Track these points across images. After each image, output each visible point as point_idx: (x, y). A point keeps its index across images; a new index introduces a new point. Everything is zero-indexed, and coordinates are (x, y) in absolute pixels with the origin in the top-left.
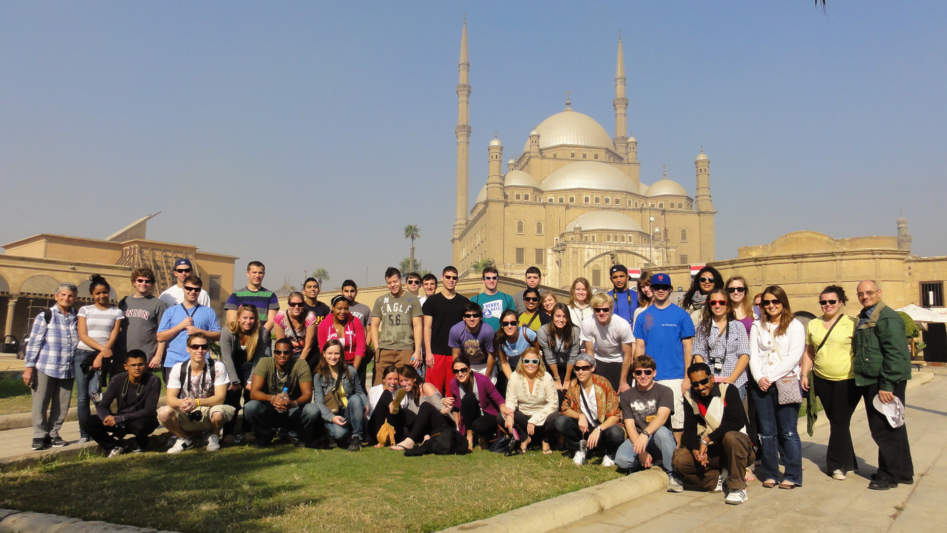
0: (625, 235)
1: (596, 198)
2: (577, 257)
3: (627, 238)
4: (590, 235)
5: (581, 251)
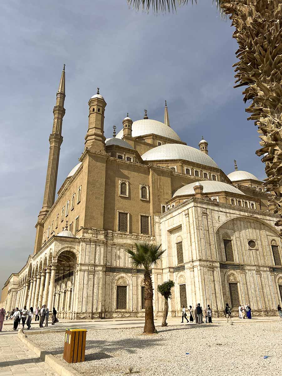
5: (210, 213)
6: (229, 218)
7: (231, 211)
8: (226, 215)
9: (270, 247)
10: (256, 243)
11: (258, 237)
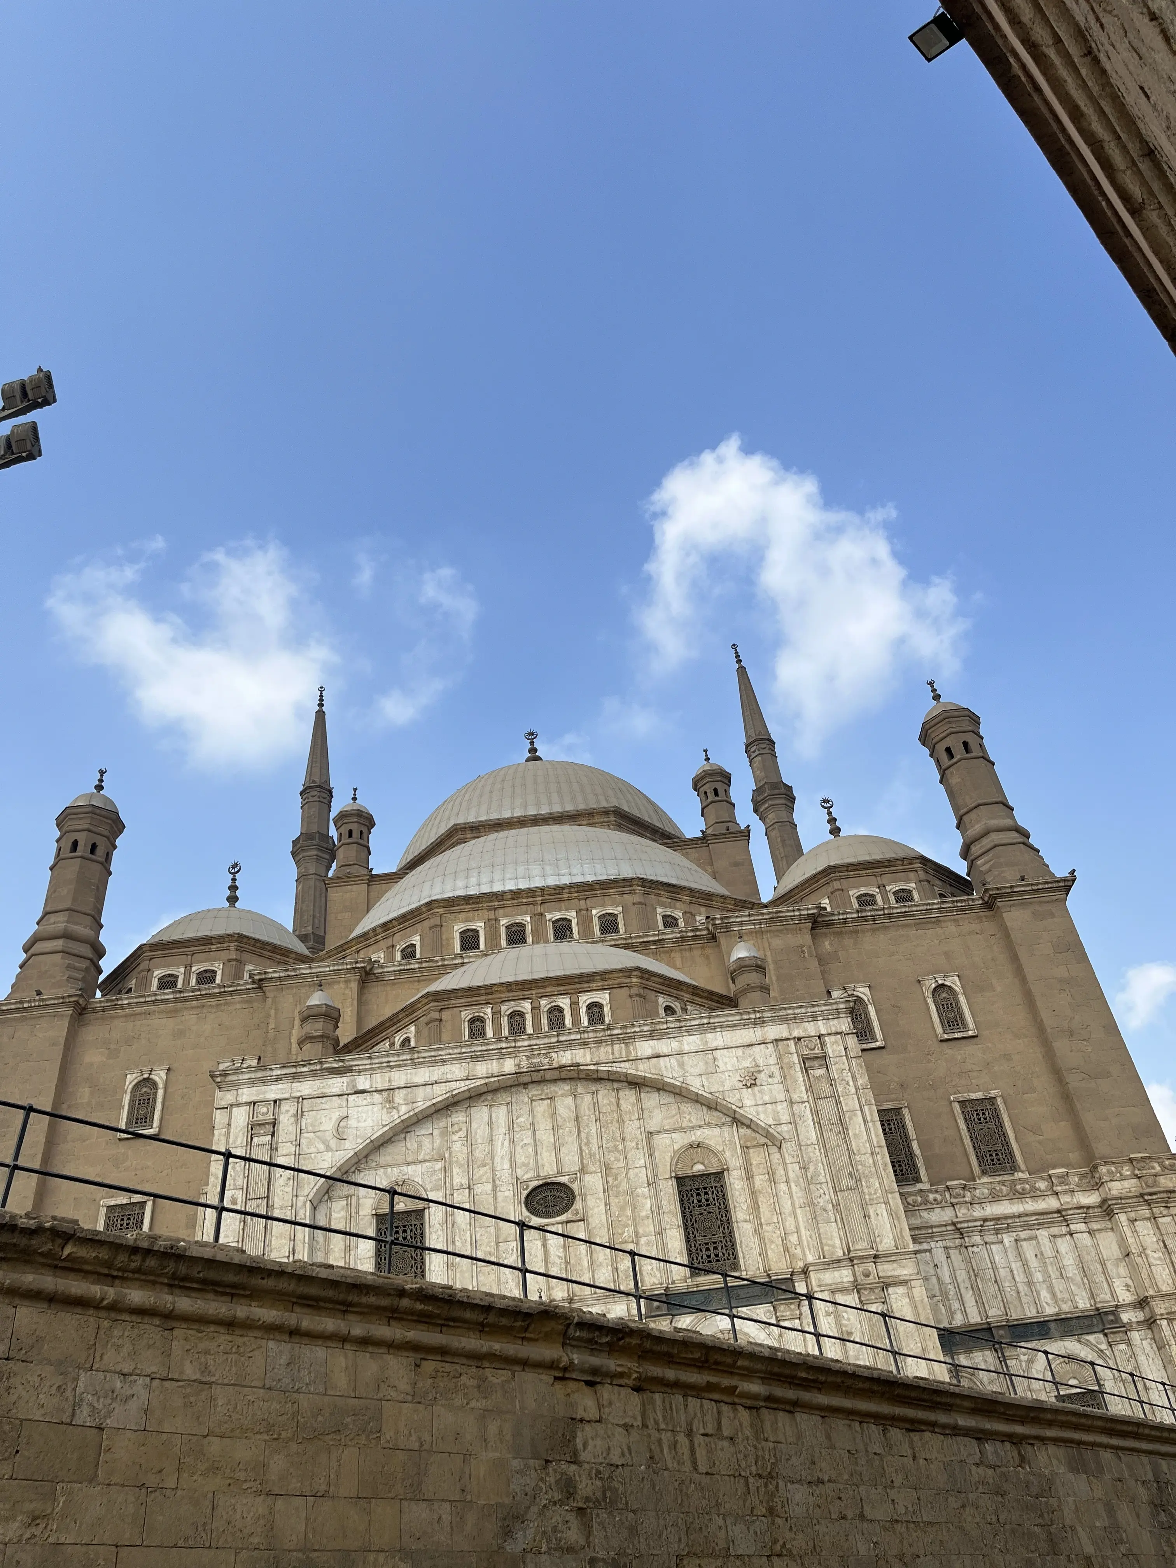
4: (393, 1044)
6: (403, 1109)
7: (422, 1075)
8: (390, 1101)
9: (669, 1190)
10: (575, 1187)
11: (592, 1155)
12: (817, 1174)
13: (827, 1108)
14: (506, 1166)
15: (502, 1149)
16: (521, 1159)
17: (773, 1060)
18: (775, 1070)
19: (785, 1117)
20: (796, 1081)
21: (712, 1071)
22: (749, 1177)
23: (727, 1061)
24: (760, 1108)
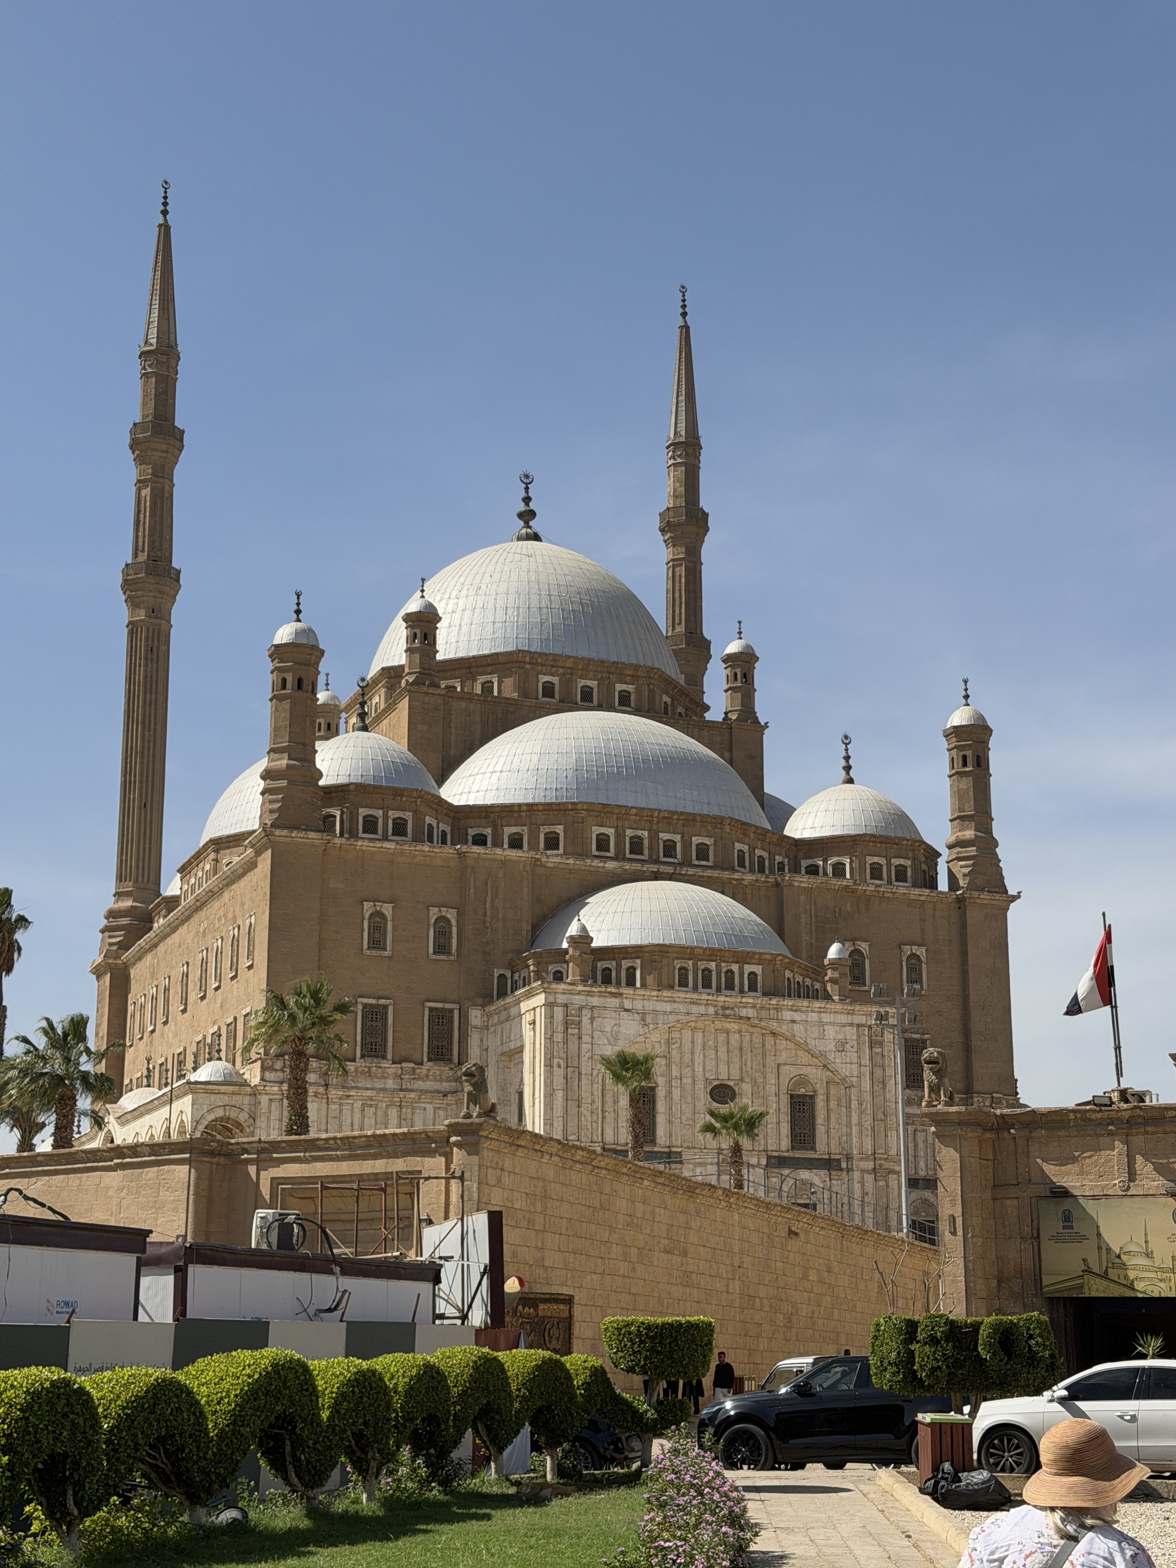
0: (735, 968)
1: (631, 838)
2: (580, 1038)
3: (741, 974)
4: (619, 967)
5: (592, 1019)
6: (651, 1027)
7: (661, 1006)
8: (643, 1020)
9: (785, 1100)
10: (736, 1089)
11: (747, 1072)
12: (866, 1109)
13: (878, 1073)
14: (701, 1070)
15: (699, 1059)
16: (708, 1067)
17: (855, 1037)
18: (855, 1043)
19: (855, 1073)
20: (865, 1053)
21: (822, 1037)
22: (828, 1101)
23: (830, 1032)
24: (844, 1066)
